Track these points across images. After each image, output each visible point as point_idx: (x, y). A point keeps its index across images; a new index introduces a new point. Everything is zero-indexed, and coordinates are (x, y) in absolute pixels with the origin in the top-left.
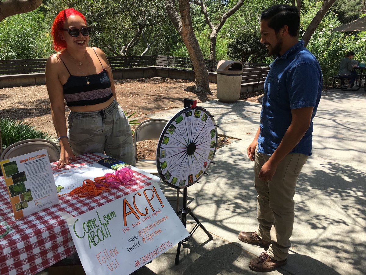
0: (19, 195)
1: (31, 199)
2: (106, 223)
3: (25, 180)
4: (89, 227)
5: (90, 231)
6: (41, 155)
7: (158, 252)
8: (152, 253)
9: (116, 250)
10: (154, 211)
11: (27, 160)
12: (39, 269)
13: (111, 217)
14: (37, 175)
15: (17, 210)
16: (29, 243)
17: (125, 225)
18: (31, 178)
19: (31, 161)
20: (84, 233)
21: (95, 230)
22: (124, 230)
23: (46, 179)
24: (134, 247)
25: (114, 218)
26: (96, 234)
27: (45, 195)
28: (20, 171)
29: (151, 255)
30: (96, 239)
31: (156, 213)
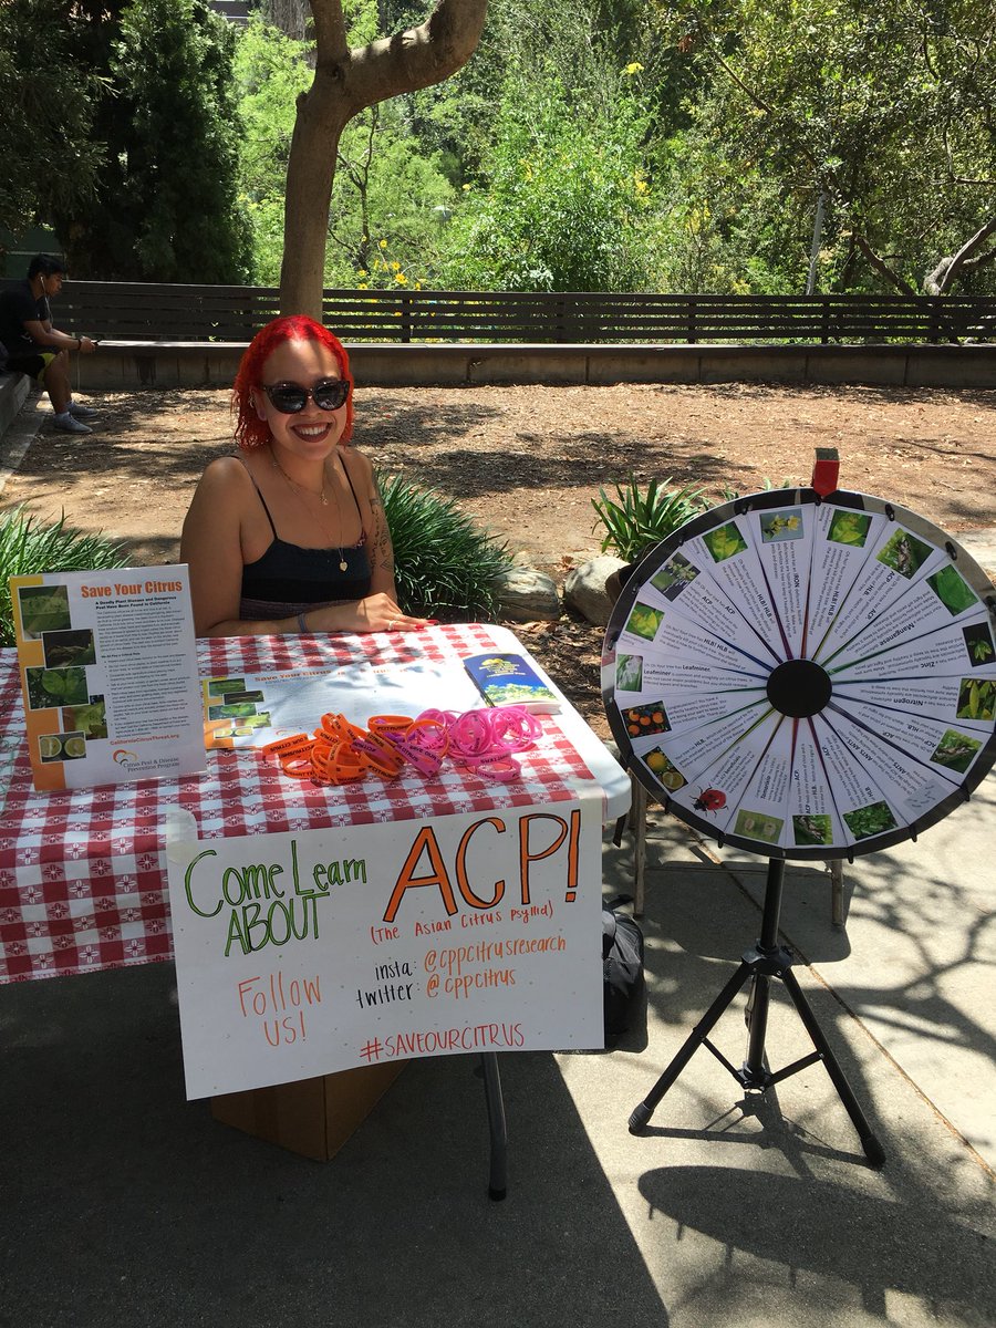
0: (59, 709)
1: (99, 732)
2: (318, 891)
3: (91, 660)
4: (245, 886)
5: (246, 902)
6: (164, 585)
7: (459, 1042)
8: (437, 1037)
9: (315, 987)
10: (526, 900)
11: (107, 591)
12: (41, 969)
13: (343, 877)
14: (138, 650)
15: (45, 759)
16: (10, 881)
17: (389, 916)
18: (110, 659)
19: (122, 597)
20: (221, 902)
21: (265, 904)
22: (376, 935)
23: (170, 675)
24: (384, 997)
25: (355, 884)
26: (263, 916)
27: (155, 733)
28: (75, 626)
29: (431, 1040)
30: (258, 933)
31: (529, 912)
